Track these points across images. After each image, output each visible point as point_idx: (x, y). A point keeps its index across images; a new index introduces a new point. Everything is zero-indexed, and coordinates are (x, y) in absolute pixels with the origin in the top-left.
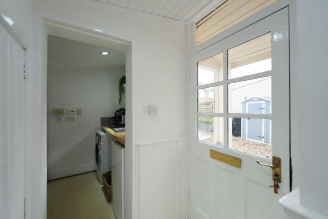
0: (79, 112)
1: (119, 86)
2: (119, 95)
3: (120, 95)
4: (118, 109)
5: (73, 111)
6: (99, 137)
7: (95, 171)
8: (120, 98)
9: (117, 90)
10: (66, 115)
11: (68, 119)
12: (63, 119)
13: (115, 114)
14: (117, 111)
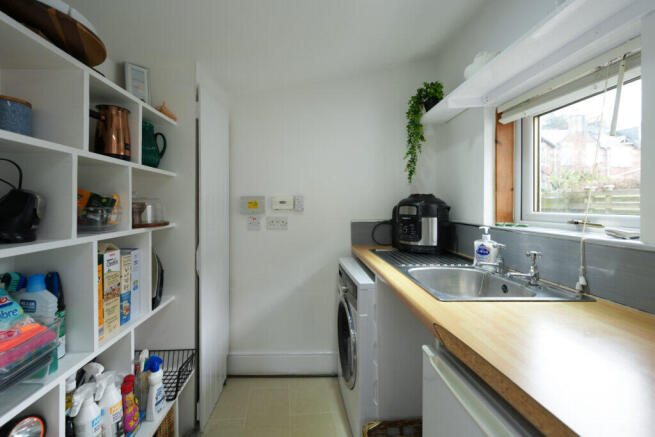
0: (297, 205)
1: (407, 121)
2: (406, 150)
3: (412, 152)
4: (406, 195)
5: (282, 202)
6: (351, 289)
7: (335, 376)
8: (413, 161)
9: (402, 134)
10: (269, 213)
11: (271, 223)
12: (263, 222)
13: (396, 211)
14: (404, 203)
